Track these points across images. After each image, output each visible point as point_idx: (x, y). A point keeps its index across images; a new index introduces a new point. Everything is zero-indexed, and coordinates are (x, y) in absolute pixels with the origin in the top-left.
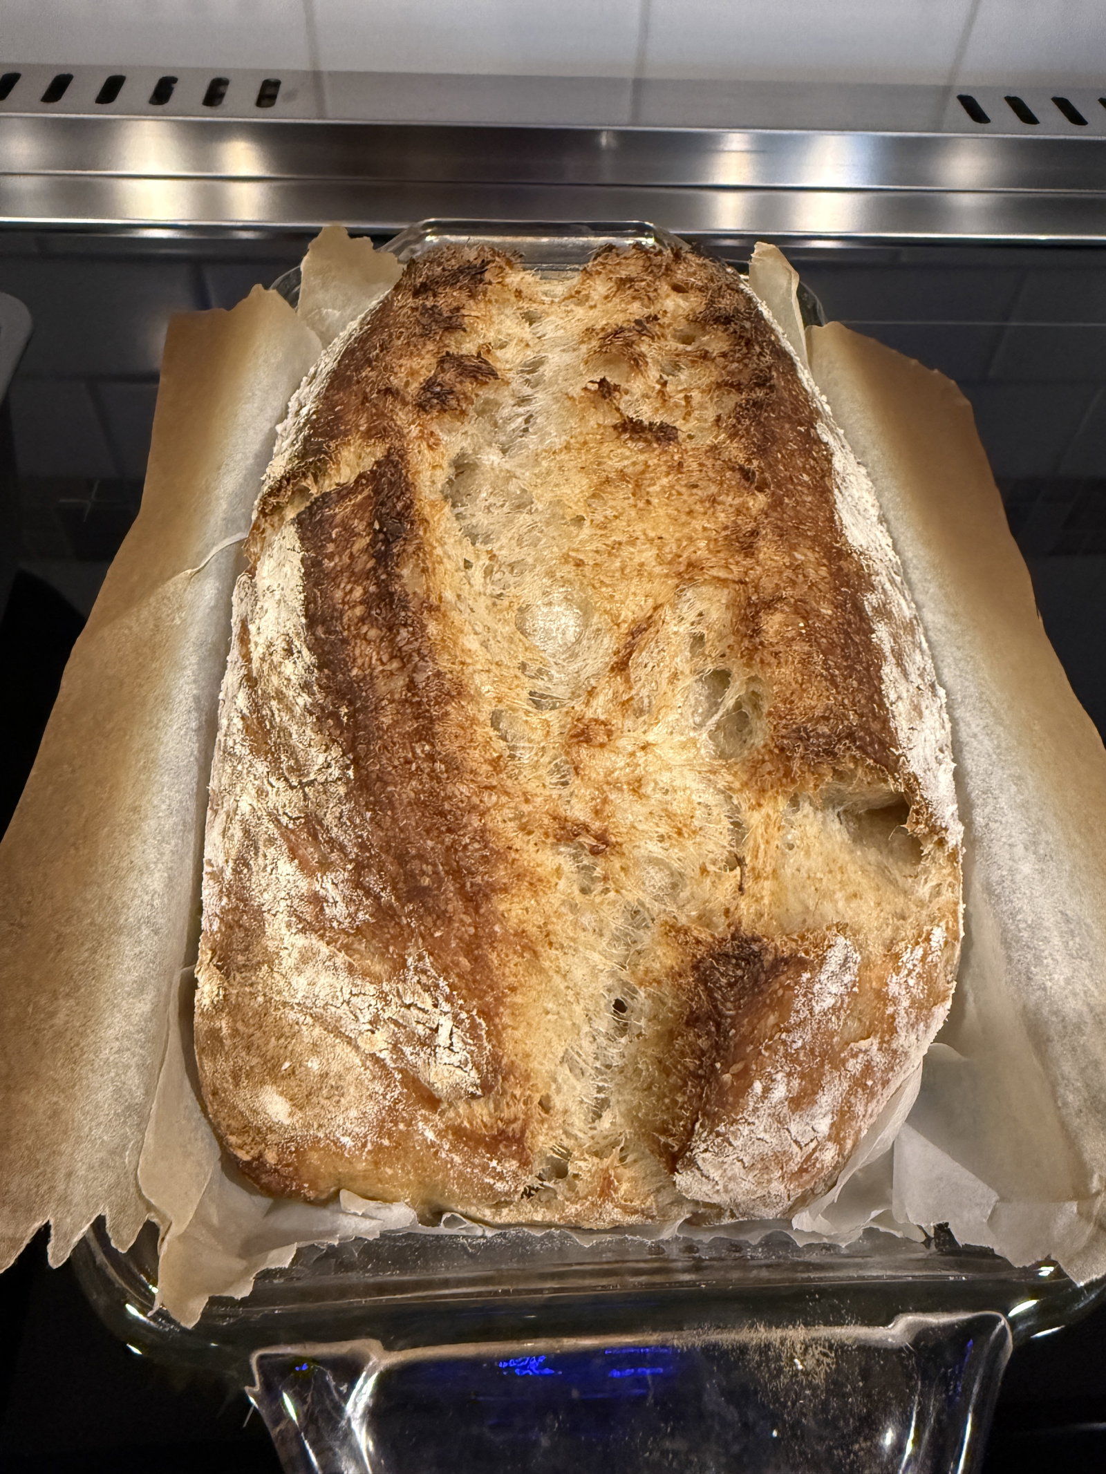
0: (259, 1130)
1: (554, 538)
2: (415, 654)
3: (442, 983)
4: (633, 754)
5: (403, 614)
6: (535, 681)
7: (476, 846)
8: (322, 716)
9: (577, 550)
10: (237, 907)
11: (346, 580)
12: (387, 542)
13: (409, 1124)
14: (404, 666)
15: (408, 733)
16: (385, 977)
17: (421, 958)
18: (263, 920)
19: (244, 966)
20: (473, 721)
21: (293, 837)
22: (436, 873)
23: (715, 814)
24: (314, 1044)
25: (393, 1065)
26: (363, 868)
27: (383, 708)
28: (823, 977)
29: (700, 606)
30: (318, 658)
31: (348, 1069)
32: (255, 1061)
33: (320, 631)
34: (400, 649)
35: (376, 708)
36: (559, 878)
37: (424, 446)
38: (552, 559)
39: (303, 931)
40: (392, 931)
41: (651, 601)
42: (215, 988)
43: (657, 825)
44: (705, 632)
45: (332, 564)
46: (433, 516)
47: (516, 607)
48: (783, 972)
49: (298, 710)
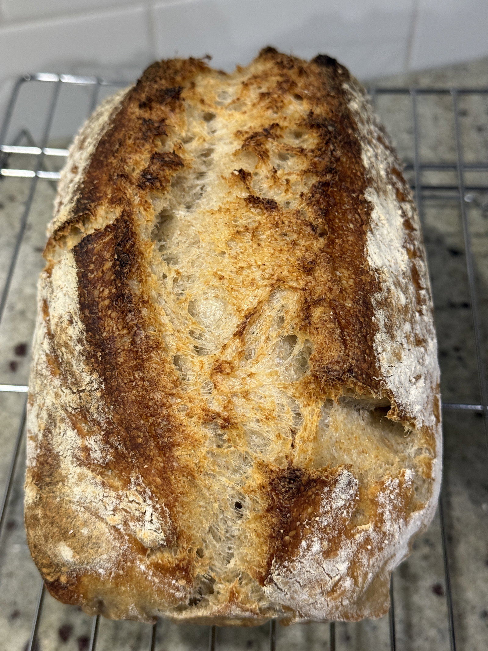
0: (57, 565)
1: (209, 263)
2: (135, 327)
3: (147, 490)
4: (244, 379)
5: (129, 305)
6: (197, 340)
7: (165, 423)
8: (89, 357)
9: (221, 271)
10: (45, 454)
11: (100, 285)
12: (121, 266)
13: (133, 562)
14: (129, 332)
15: (131, 366)
16: (120, 488)
17: (137, 478)
18: (59, 460)
19: (50, 483)
20: (164, 361)
21: (74, 418)
22: (145, 436)
23: (286, 409)
24: (85, 522)
25: (124, 532)
26: (110, 434)
27: (119, 353)
28: (337, 490)
29: (282, 302)
30: (86, 326)
31: (102, 534)
32: (56, 530)
33: (87, 312)
34: (127, 324)
35: (115, 353)
36: (206, 440)
37: (142, 209)
38: (208, 275)
39: (79, 465)
40: (124, 465)
41: (257, 300)
42: (35, 494)
43: (255, 414)
44: (284, 315)
45: (93, 276)
46: (146, 251)
47: (188, 300)
48: (314, 487)
49: (76, 353)
